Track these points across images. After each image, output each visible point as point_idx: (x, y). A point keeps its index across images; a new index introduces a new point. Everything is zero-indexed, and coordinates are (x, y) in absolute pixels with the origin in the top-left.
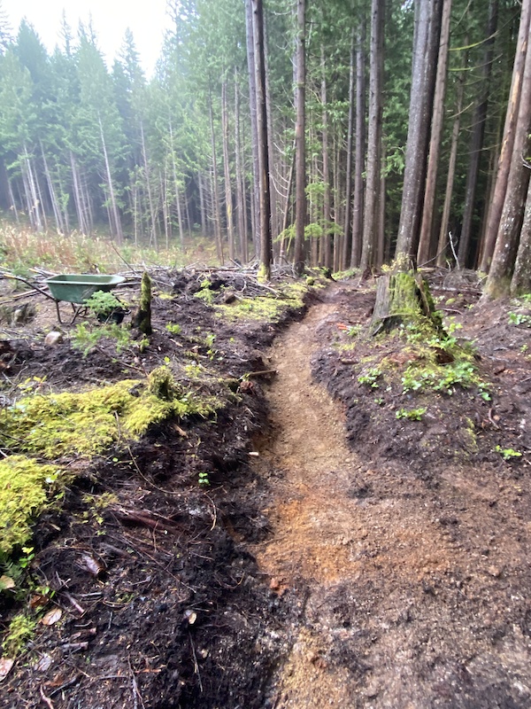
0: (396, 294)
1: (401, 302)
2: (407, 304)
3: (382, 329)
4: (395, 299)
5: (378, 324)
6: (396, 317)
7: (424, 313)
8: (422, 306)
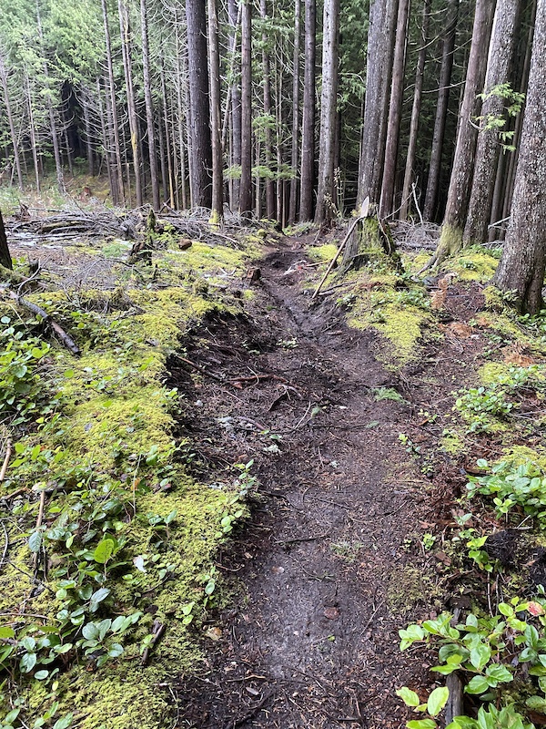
0: (364, 236)
1: (367, 242)
2: (373, 244)
3: (352, 267)
4: (363, 241)
5: (349, 262)
6: (364, 256)
7: (386, 251)
8: (385, 245)
